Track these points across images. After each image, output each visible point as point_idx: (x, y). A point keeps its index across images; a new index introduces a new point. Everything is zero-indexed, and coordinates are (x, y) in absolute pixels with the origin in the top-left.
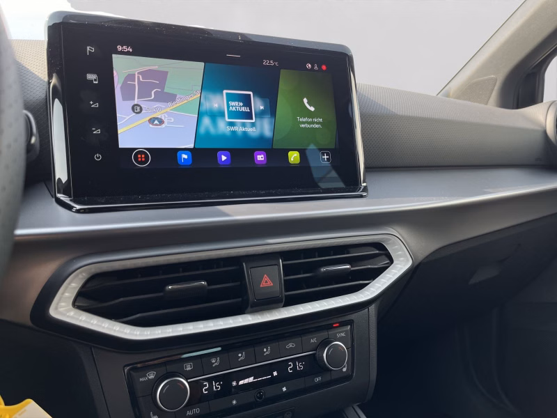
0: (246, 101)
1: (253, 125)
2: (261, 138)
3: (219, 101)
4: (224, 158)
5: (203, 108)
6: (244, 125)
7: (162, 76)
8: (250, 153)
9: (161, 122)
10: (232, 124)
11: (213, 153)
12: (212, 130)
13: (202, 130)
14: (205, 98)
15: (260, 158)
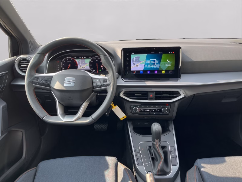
0: (154, 61)
1: (155, 66)
2: (157, 68)
3: (149, 62)
4: (149, 72)
5: (146, 63)
6: (153, 66)
7: (139, 58)
8: (154, 71)
9: (138, 66)
10: (151, 66)
11: (147, 71)
12: (147, 67)
13: (145, 67)
14: (146, 61)
15: (156, 72)
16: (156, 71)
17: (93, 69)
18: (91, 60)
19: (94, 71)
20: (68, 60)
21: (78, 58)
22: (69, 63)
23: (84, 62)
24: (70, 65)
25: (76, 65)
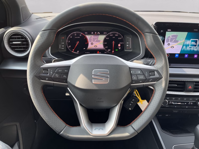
1: (196, 48)
2: (198, 51)
3: (189, 42)
4: (186, 56)
10: (191, 48)
11: (184, 55)
12: (185, 49)
13: (183, 49)
15: (196, 56)
17: (107, 49)
18: (107, 37)
19: (109, 51)
20: (76, 36)
21: (89, 33)
22: (78, 40)
23: (98, 38)
24: (78, 42)
25: (86, 43)
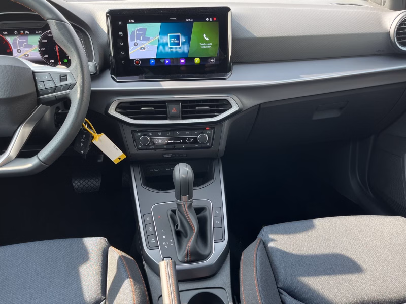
0: (178, 38)
2: (183, 53)
3: (167, 39)
4: (167, 62)
5: (160, 42)
6: (176, 48)
7: (144, 30)
8: (178, 59)
9: (144, 49)
10: (171, 48)
12: (163, 51)
13: (159, 51)
14: (161, 38)
15: (182, 61)
16: (182, 58)
17: (48, 59)
19: (52, 63)
21: (11, 33)
